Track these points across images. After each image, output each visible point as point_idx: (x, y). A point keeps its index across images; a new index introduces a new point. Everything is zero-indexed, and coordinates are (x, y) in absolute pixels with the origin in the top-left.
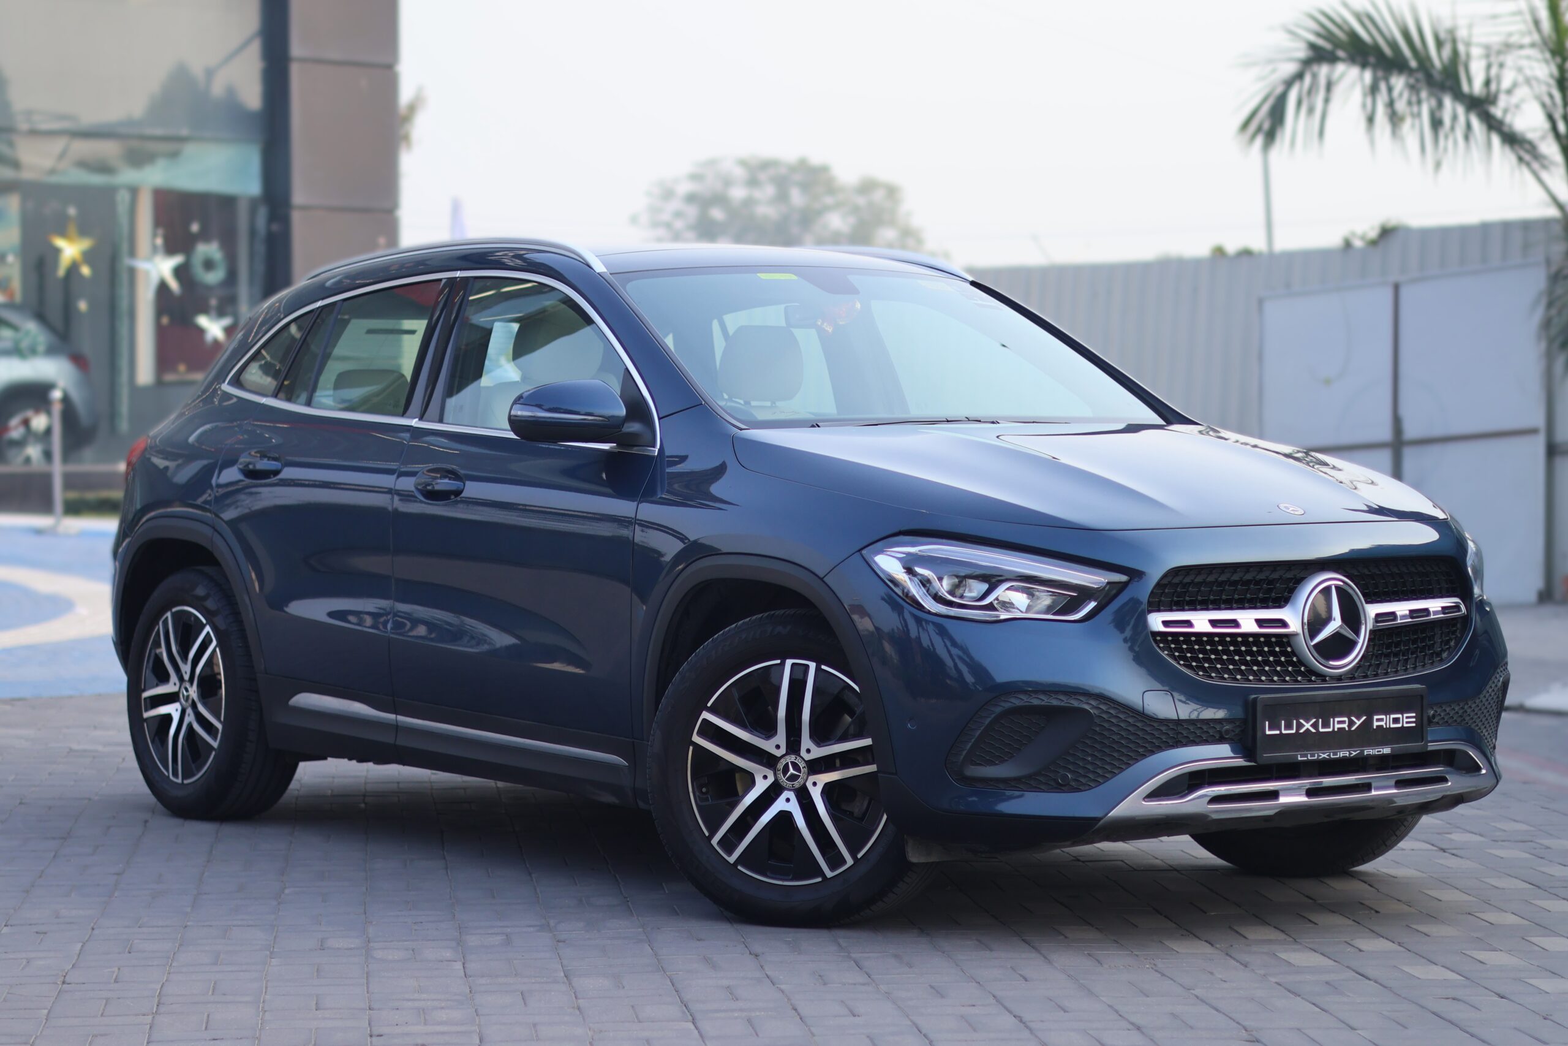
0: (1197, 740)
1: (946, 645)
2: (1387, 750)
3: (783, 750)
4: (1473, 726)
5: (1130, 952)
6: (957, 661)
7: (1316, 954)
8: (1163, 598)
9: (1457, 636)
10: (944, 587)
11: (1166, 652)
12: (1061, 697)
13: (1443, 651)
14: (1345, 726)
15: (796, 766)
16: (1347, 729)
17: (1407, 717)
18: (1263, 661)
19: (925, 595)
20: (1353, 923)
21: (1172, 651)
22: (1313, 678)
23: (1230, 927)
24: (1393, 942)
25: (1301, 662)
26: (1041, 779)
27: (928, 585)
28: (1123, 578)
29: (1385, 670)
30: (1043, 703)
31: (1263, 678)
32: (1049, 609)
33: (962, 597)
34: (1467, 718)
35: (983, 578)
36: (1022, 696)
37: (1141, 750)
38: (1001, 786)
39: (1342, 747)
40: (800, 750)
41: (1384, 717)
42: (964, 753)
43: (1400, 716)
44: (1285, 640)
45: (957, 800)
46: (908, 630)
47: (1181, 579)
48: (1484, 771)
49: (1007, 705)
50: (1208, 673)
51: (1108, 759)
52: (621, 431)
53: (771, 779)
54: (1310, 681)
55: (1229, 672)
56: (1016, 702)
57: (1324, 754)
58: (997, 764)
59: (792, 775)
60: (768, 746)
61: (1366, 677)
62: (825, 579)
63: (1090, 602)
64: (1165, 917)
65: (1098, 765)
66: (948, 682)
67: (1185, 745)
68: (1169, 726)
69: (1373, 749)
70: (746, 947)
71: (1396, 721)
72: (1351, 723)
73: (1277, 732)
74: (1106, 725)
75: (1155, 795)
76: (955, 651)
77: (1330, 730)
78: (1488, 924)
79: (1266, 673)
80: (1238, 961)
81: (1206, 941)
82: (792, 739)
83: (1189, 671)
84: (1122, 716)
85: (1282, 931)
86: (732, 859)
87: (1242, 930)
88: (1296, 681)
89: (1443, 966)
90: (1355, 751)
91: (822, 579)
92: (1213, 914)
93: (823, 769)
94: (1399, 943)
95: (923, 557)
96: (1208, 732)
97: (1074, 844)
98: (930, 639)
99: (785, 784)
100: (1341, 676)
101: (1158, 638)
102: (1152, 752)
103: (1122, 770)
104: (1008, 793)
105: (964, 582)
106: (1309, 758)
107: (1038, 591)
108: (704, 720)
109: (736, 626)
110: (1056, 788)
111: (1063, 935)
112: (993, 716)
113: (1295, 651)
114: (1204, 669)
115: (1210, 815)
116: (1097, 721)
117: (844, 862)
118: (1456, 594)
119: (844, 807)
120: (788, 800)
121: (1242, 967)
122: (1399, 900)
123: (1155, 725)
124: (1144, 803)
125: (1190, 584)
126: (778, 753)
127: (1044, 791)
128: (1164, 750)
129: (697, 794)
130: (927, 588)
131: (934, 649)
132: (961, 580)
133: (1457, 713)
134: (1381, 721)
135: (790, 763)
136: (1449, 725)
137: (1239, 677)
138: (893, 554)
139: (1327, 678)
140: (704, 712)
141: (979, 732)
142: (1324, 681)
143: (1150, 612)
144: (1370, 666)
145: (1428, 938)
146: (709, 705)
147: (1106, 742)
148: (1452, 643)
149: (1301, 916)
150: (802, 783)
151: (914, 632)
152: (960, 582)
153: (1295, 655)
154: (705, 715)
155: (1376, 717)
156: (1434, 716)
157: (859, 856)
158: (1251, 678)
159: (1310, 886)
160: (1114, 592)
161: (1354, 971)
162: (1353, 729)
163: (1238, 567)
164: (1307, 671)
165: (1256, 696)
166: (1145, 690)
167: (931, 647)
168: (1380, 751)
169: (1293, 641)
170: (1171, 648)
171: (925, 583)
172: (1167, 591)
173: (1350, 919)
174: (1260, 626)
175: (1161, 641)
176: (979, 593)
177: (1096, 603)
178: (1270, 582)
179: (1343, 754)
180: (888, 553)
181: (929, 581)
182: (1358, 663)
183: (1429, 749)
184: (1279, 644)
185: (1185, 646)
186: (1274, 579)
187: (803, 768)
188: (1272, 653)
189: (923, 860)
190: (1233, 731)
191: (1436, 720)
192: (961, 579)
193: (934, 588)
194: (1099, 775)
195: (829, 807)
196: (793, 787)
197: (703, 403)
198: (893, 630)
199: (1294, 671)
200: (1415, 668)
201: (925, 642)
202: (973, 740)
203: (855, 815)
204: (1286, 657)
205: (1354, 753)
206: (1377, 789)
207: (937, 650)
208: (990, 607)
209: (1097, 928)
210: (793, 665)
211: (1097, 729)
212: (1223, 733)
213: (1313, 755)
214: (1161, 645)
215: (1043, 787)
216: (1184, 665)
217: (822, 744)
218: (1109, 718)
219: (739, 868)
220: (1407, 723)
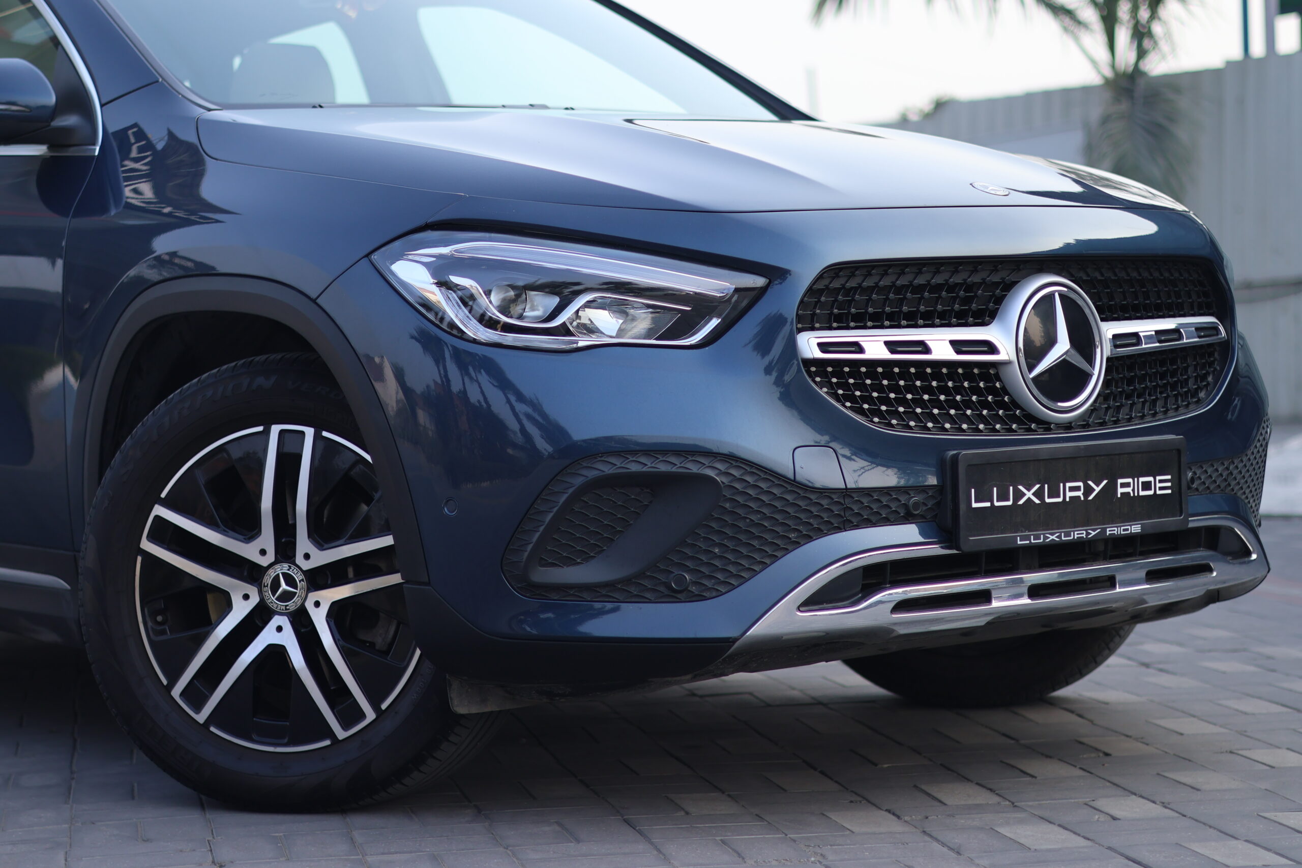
0: (873, 519)
1: (509, 401)
2: (1136, 529)
3: (270, 557)
4: (1239, 493)
5: (784, 835)
6: (525, 422)
7: (1051, 826)
8: (818, 311)
9: (1215, 369)
10: (491, 304)
11: (825, 390)
12: (673, 459)
13: (1199, 389)
14: (1080, 494)
15: (290, 581)
16: (1082, 499)
17: (1161, 481)
18: (962, 401)
19: (468, 317)
20: (1081, 773)
21: (833, 388)
22: (1033, 426)
23: (915, 786)
24: (1154, 802)
25: (1015, 404)
26: (646, 583)
27: (471, 303)
28: (758, 281)
29: (1127, 415)
30: (645, 469)
31: (965, 426)
32: (649, 334)
33: (521, 317)
34: (1233, 483)
35: (551, 288)
36: (613, 460)
37: (792, 535)
38: (585, 595)
39: (1076, 525)
40: (295, 556)
41: (1130, 480)
42: (530, 547)
43: (1151, 479)
44: (992, 372)
45: (522, 617)
46: (448, 381)
47: (843, 282)
48: (1254, 556)
49: (591, 474)
50: (887, 419)
51: (744, 551)
52: (49, 125)
53: (254, 600)
54: (1029, 430)
55: (916, 417)
56: (605, 468)
57: (1052, 534)
58: (579, 563)
59: (285, 592)
60: (249, 551)
61: (1103, 424)
62: (318, 301)
63: (711, 319)
64: (822, 773)
65: (730, 560)
66: (510, 451)
67: (857, 527)
68: (833, 499)
69: (1117, 527)
70: (211, 851)
71: (1146, 486)
72: (1088, 490)
73: (988, 504)
74: (740, 499)
75: (814, 601)
76: (521, 408)
77: (1060, 500)
78: (1268, 768)
79: (968, 419)
80: (943, 844)
81: (889, 811)
82: (283, 540)
83: (860, 417)
84: (763, 485)
85: (991, 790)
86: (201, 717)
87: (934, 790)
88: (1010, 430)
89: (1246, 841)
90: (1094, 530)
91: (314, 301)
92: (886, 766)
93: (329, 582)
94: (1163, 803)
95: (462, 260)
96: (888, 506)
97: (695, 678)
98: (482, 392)
99: (275, 606)
100: (1070, 423)
101: (813, 369)
102: (809, 539)
103: (765, 566)
104: (598, 605)
105: (524, 296)
106: (1033, 541)
107: (633, 308)
108: (158, 518)
109: (199, 381)
110: (668, 596)
111: (683, 809)
112: (571, 491)
113: (1007, 387)
114: (879, 413)
115: (895, 628)
116: (727, 493)
117: (362, 716)
118: (1211, 311)
119: (364, 636)
120: (279, 629)
121: (954, 855)
122: (1127, 736)
123: (813, 497)
124: (799, 613)
125: (856, 289)
126: (264, 561)
127: (650, 602)
128: (827, 535)
129: (150, 624)
130: (469, 308)
131: (489, 406)
132: (521, 291)
133: (1221, 475)
134: (1127, 486)
135: (281, 575)
136: (1211, 492)
137: (930, 425)
138: (417, 258)
139: (1052, 426)
140: (156, 506)
141: (550, 516)
142: (1048, 430)
143: (800, 331)
144: (1107, 409)
145: (1199, 793)
146: (163, 495)
147: (741, 524)
148: (1210, 379)
149: (1008, 764)
150: (299, 604)
151: (456, 383)
152: (518, 296)
153: (1007, 393)
154: (159, 511)
155: (1120, 481)
156: (1192, 480)
157: (384, 706)
158: (947, 426)
159: (1000, 719)
160: (744, 303)
161: (1122, 855)
162: (1091, 498)
163: (924, 265)
164: (1024, 416)
165: (955, 452)
166: (794, 447)
167: (483, 403)
168: (1127, 530)
169: (1003, 373)
170: (831, 383)
171: (467, 300)
172: (823, 299)
173: (1075, 766)
174: (958, 352)
175: (817, 374)
176: (545, 312)
177: (720, 320)
178: (969, 288)
179: (1078, 534)
180: (410, 257)
181: (472, 297)
182: (1092, 405)
183: (1191, 525)
184: (985, 377)
185: (851, 381)
186: (974, 284)
187: (300, 581)
188: (975, 390)
189: (474, 710)
190: (925, 504)
191: (1194, 486)
192: (517, 292)
193: (479, 306)
194: (732, 575)
195: (337, 636)
196: (286, 609)
197: (160, 80)
198: (428, 386)
199: (1006, 416)
200: (1165, 412)
201: (474, 396)
202: (542, 529)
203: (377, 648)
204: (994, 396)
205: (1093, 533)
206: (1124, 584)
207: (493, 408)
208: (564, 330)
209: (729, 796)
210: (282, 432)
211: (727, 505)
212: (911, 508)
213: (1037, 537)
214: (818, 379)
215: (648, 595)
216: (850, 408)
217: (326, 546)
218: (745, 488)
219: (212, 729)
220: (1161, 488)
